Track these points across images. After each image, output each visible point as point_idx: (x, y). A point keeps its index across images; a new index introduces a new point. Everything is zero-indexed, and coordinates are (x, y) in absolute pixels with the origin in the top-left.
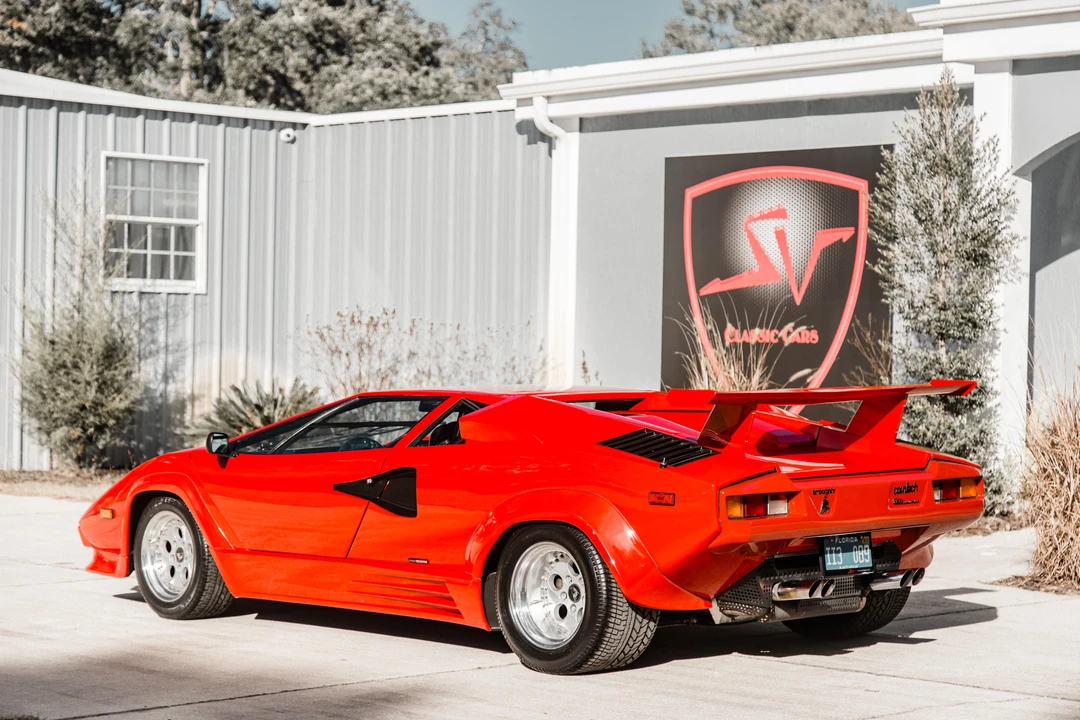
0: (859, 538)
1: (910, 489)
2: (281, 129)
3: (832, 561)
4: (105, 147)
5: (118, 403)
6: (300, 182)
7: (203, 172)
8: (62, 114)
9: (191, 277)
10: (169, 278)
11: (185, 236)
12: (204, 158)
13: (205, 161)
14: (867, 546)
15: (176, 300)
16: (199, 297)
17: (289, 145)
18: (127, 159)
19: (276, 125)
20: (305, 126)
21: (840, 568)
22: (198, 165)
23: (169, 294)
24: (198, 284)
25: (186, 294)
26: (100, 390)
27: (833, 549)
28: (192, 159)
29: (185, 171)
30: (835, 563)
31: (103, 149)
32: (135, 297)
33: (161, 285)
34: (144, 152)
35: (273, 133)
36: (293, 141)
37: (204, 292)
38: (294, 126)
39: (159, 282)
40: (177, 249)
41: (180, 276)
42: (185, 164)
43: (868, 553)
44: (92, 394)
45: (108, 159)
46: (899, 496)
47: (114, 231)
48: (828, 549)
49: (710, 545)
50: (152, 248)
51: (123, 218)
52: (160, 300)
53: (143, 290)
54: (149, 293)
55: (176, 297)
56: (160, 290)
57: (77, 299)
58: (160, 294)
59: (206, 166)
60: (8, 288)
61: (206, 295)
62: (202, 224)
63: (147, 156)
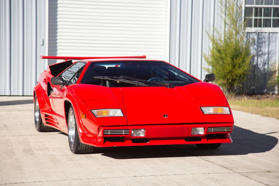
5: (240, 71)
15: (272, 35)
23: (270, 33)
25: (277, 33)
26: (234, 67)
33: (266, 30)
39: (266, 28)
40: (273, 16)
41: (275, 26)
44: (230, 68)
47: (248, 11)
50: (264, 16)
51: (252, 6)
52: (266, 35)
53: (259, 32)
54: (262, 33)
55: (273, 34)
56: (266, 31)
57: (229, 35)
58: (266, 33)
60: (208, 32)
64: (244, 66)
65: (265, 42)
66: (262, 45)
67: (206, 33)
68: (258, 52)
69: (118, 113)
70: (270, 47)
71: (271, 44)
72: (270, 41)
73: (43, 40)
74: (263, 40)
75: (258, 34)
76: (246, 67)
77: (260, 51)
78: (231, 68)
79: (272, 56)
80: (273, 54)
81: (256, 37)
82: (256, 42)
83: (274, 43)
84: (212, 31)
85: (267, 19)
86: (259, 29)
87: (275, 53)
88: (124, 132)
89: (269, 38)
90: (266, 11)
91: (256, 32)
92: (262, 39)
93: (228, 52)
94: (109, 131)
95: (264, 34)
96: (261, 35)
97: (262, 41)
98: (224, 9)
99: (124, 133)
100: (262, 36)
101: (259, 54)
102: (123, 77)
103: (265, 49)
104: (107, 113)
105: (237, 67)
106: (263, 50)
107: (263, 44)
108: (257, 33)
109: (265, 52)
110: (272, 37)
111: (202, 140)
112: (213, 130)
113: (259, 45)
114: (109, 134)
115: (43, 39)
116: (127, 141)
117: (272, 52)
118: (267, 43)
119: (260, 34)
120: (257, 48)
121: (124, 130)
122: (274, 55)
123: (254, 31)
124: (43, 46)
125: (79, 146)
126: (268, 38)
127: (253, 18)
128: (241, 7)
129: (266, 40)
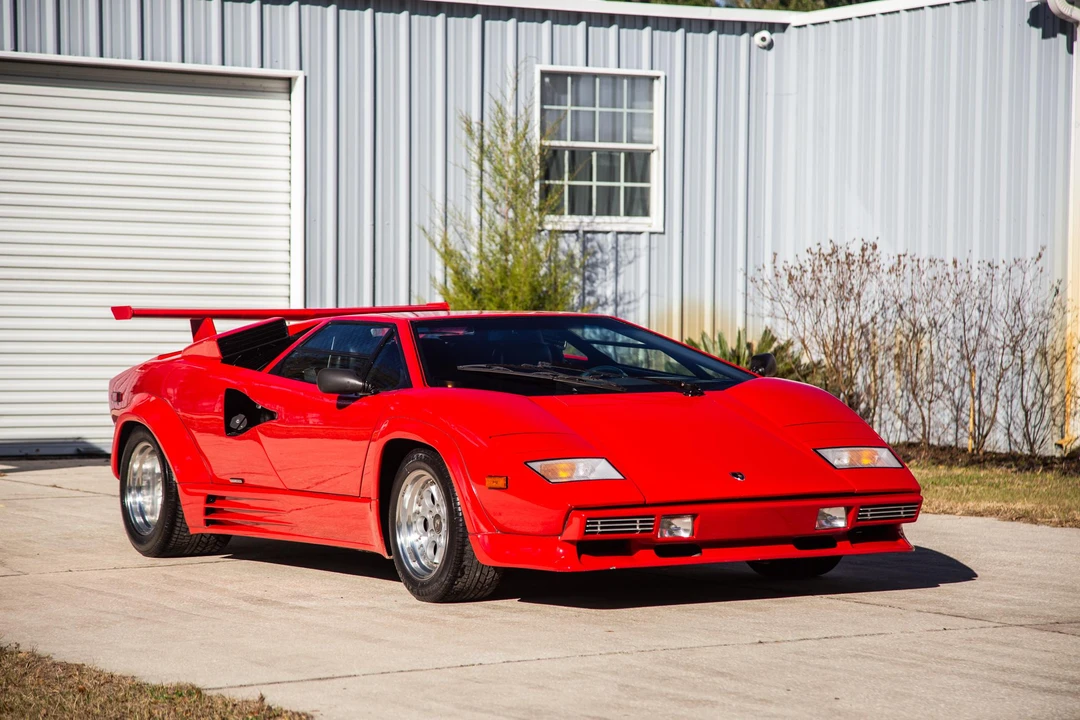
2: (756, 32)
4: (539, 61)
6: (778, 95)
7: (658, 86)
8: (487, 23)
9: (646, 213)
10: (618, 214)
11: (638, 165)
12: (660, 69)
13: (661, 74)
15: (626, 239)
16: (654, 237)
17: (765, 51)
18: (565, 75)
19: (749, 27)
20: (784, 27)
22: (652, 79)
23: (618, 233)
24: (654, 221)
25: (640, 233)
28: (645, 71)
31: (537, 63)
33: (607, 223)
34: (587, 65)
35: (745, 36)
36: (770, 46)
37: (662, 230)
38: (772, 27)
39: (607, 219)
40: (627, 179)
41: (631, 212)
42: (636, 78)
45: (544, 74)
47: (551, 162)
50: (598, 179)
51: (563, 143)
52: (606, 240)
53: (586, 229)
54: (594, 232)
55: (627, 236)
56: (607, 228)
58: (607, 232)
59: (662, 79)
60: (427, 229)
61: (664, 233)
62: (658, 149)
63: (590, 69)
65: (605, 263)
66: (596, 274)
67: (422, 231)
68: (583, 295)
69: (599, 469)
70: (621, 279)
71: (621, 270)
72: (619, 259)
74: (599, 255)
75: (584, 236)
77: (591, 293)
79: (628, 311)
80: (629, 302)
81: (577, 249)
82: (577, 265)
83: (632, 265)
86: (586, 219)
87: (636, 301)
88: (638, 524)
89: (617, 252)
90: (606, 163)
91: (576, 232)
92: (595, 253)
94: (599, 521)
95: (600, 237)
96: (591, 240)
97: (594, 260)
99: (640, 527)
100: (595, 244)
101: (589, 303)
102: (547, 365)
103: (605, 287)
104: (573, 469)
106: (599, 291)
107: (600, 270)
108: (581, 232)
109: (606, 299)
110: (624, 245)
111: (838, 543)
112: (871, 515)
113: (587, 274)
114: (599, 530)
116: (641, 551)
117: (627, 299)
118: (612, 266)
119: (589, 235)
120: (581, 283)
121: (638, 520)
122: (632, 306)
123: (571, 228)
125: (460, 577)
126: (614, 251)
127: (566, 182)
129: (606, 257)
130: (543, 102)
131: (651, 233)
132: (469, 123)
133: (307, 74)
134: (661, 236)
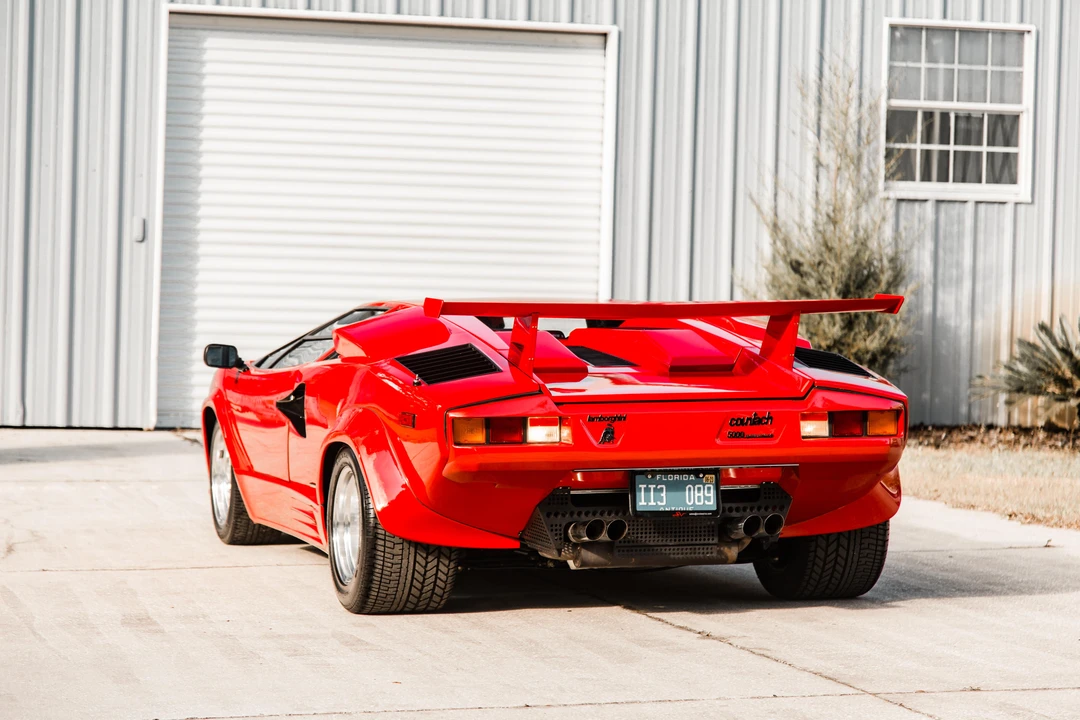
0: (697, 476)
1: (758, 421)
3: (647, 500)
4: (888, 14)
7: (1029, 42)
9: (1013, 181)
10: (979, 181)
11: (1005, 128)
12: (1031, 23)
13: (1033, 29)
14: (711, 486)
15: (987, 210)
16: (1020, 208)
18: (919, 29)
21: (662, 509)
22: (1021, 33)
23: (977, 203)
24: (1021, 190)
25: (1004, 203)
26: (850, 325)
27: (652, 487)
28: (1013, 25)
29: (1003, 40)
30: (652, 503)
31: (884, 16)
32: (929, 207)
33: (964, 191)
34: (945, 18)
37: (1030, 200)
39: (965, 186)
40: (990, 143)
41: (995, 179)
42: (1003, 33)
43: (712, 494)
45: (893, 28)
46: (741, 429)
47: (899, 123)
48: (643, 486)
49: (445, 472)
50: (955, 143)
51: (915, 104)
52: (965, 210)
53: (939, 198)
54: (949, 202)
55: (989, 206)
56: (965, 197)
57: (831, 208)
58: (966, 202)
59: (1034, 33)
60: (755, 196)
61: (1033, 202)
62: (1028, 110)
63: (949, 23)
64: (887, 323)
65: (961, 235)
67: (749, 201)
70: (981, 254)
73: (144, 223)
74: (955, 227)
75: (938, 206)
76: (895, 327)
78: (843, 328)
79: (988, 291)
84: (769, 194)
85: (967, 154)
86: (941, 187)
90: (962, 125)
91: (928, 200)
93: (829, 269)
95: (958, 206)
96: (947, 210)
98: (812, 112)
105: (860, 328)
107: (956, 242)
108: (934, 201)
110: (986, 216)
115: (144, 216)
118: (969, 238)
119: (944, 205)
123: (922, 196)
124: (143, 244)
127: (918, 146)
128: (874, 108)
130: (892, 58)
131: (1016, 204)
132: (804, 80)
133: (622, 29)
134: (1030, 207)
